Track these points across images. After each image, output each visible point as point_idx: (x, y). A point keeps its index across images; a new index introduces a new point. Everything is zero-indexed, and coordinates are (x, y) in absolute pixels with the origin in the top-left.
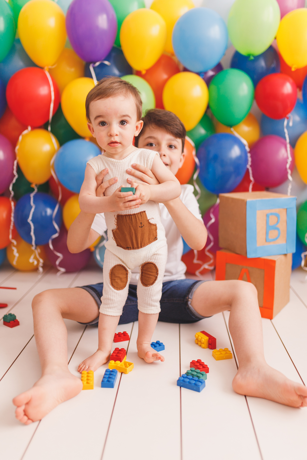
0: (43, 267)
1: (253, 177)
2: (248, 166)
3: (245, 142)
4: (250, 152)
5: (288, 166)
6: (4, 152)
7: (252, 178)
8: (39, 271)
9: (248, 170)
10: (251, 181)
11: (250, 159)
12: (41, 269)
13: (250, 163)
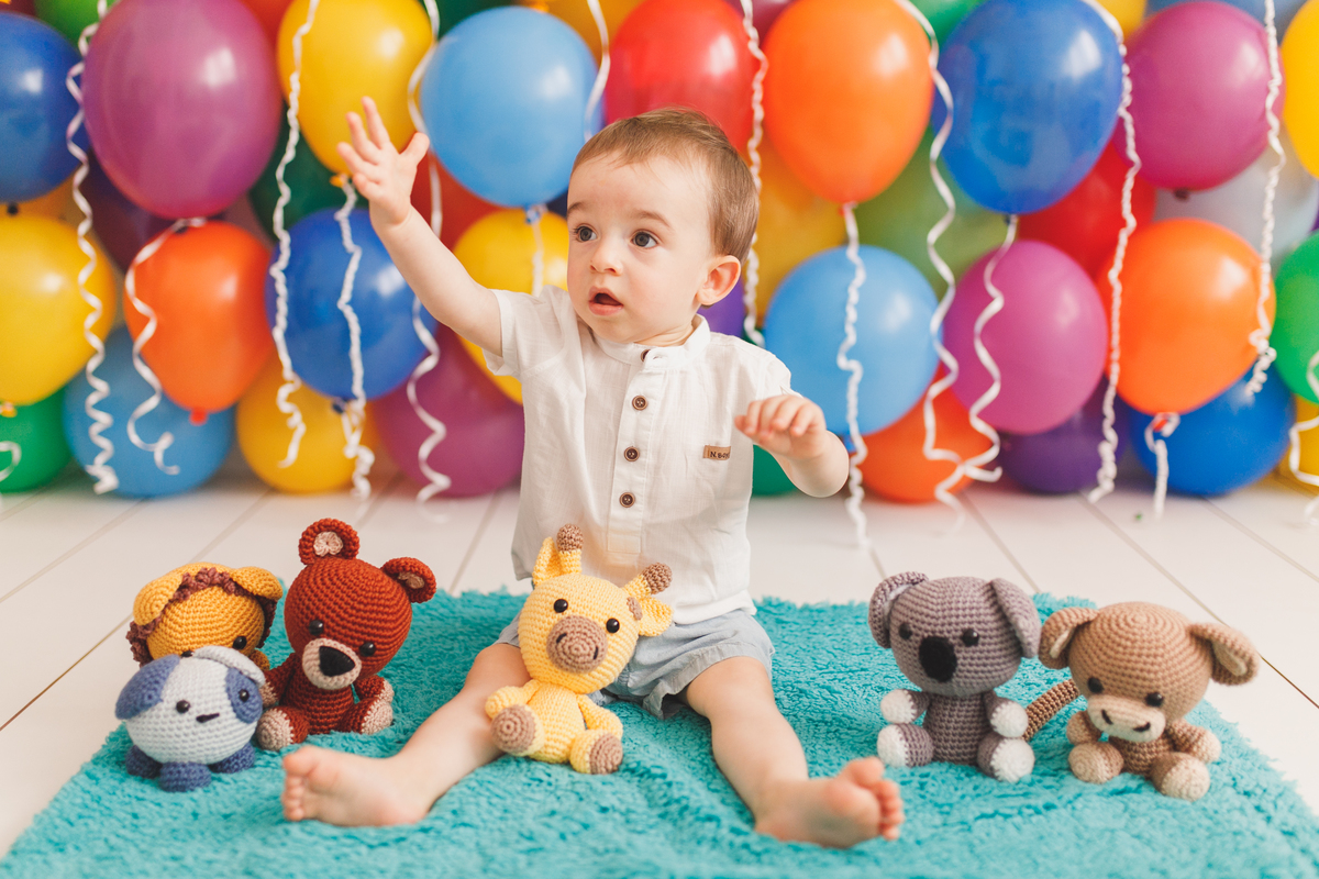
0: (372, 477)
1: (1138, 150)
2: (1122, 112)
3: (1113, 23)
4: (1127, 59)
5: (1270, 101)
6: (237, 55)
7: (1132, 155)
8: (359, 492)
9: (1121, 121)
10: (1130, 164)
11: (1128, 85)
12: (363, 486)
13: (1127, 100)
